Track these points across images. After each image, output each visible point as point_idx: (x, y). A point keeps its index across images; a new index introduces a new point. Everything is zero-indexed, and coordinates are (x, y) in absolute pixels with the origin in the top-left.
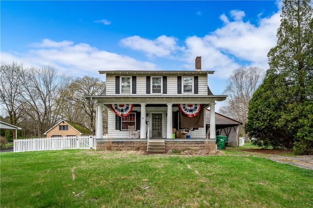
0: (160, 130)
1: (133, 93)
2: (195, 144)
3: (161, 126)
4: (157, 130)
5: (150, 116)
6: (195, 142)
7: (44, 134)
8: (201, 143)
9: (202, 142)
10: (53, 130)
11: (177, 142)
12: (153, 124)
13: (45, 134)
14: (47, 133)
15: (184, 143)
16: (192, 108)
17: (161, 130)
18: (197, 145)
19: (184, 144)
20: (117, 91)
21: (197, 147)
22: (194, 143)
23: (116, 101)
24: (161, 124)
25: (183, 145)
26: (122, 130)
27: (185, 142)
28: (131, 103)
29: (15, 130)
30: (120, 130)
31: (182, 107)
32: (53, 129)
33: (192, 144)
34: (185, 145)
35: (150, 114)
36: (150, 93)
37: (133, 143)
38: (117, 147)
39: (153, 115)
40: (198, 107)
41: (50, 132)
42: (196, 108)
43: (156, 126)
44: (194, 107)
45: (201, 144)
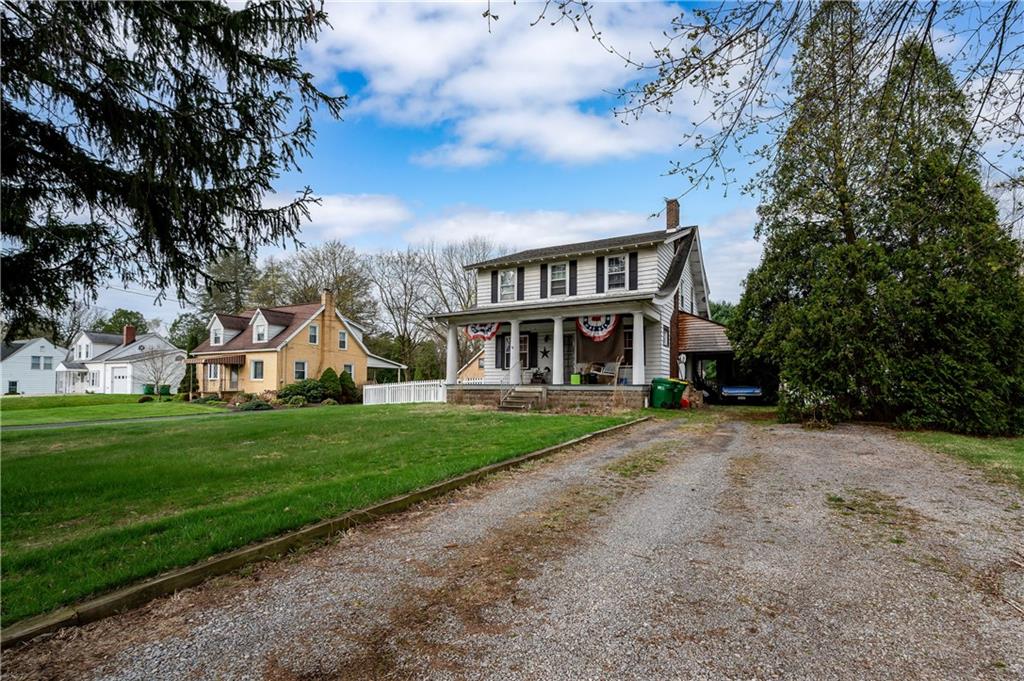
1: (518, 299)
16: (599, 324)
20: (494, 299)
23: (475, 320)
28: (497, 321)
29: (397, 370)
30: (504, 369)
31: (581, 322)
36: (546, 297)
40: (613, 320)
42: (608, 322)
44: (603, 320)
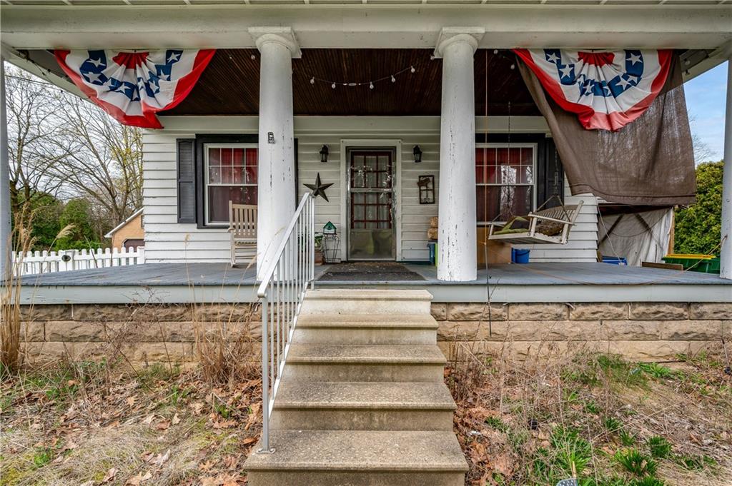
0: (386, 225)
2: (640, 317)
3: (390, 206)
4: (371, 224)
5: (338, 156)
6: (642, 309)
7: (106, 236)
8: (681, 310)
9: (688, 305)
10: (127, 227)
11: (509, 304)
12: (352, 194)
13: (108, 236)
14: (113, 234)
15: (559, 310)
16: (610, 71)
17: (390, 227)
18: (650, 327)
19: (558, 317)
21: (655, 337)
22: (630, 313)
24: (390, 195)
25: (557, 326)
26: (207, 224)
27: (569, 306)
30: (202, 226)
32: (127, 224)
33: (618, 317)
34: (567, 327)
35: (338, 148)
37: (202, 310)
38: (95, 339)
39: (353, 154)
40: (651, 68)
41: (121, 232)
42: (635, 70)
43: (366, 205)
44: (620, 64)
45: (680, 317)
